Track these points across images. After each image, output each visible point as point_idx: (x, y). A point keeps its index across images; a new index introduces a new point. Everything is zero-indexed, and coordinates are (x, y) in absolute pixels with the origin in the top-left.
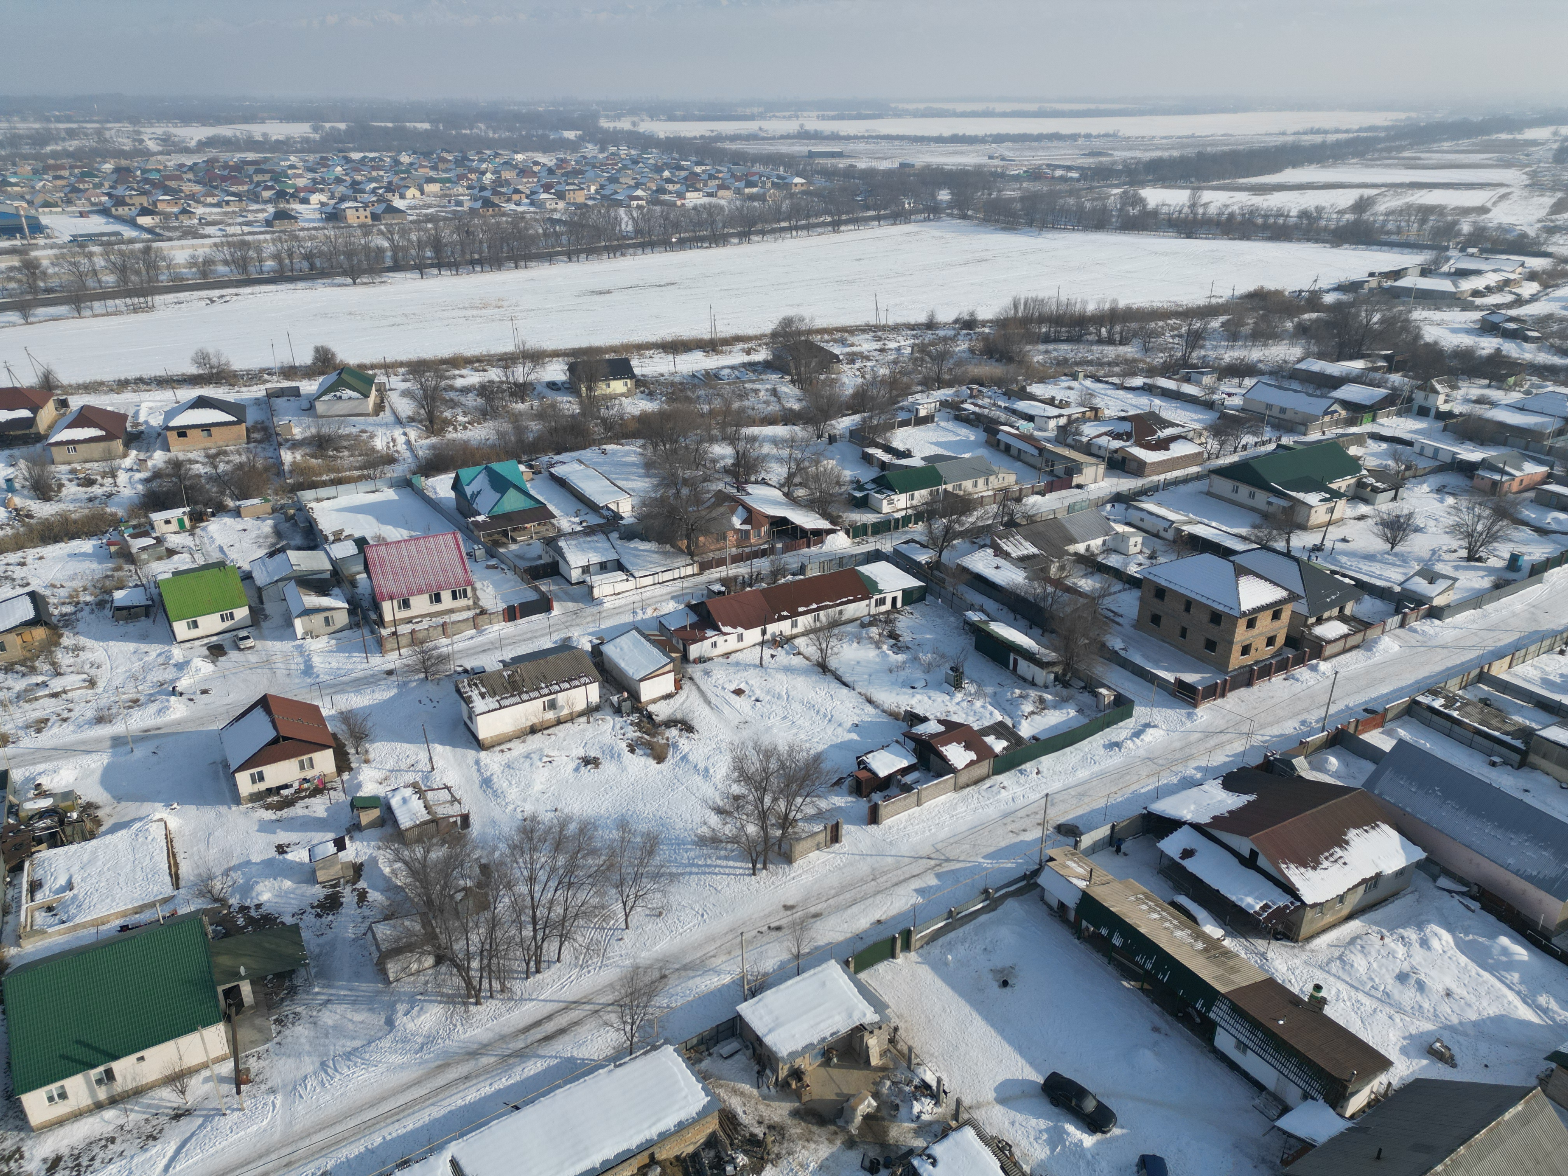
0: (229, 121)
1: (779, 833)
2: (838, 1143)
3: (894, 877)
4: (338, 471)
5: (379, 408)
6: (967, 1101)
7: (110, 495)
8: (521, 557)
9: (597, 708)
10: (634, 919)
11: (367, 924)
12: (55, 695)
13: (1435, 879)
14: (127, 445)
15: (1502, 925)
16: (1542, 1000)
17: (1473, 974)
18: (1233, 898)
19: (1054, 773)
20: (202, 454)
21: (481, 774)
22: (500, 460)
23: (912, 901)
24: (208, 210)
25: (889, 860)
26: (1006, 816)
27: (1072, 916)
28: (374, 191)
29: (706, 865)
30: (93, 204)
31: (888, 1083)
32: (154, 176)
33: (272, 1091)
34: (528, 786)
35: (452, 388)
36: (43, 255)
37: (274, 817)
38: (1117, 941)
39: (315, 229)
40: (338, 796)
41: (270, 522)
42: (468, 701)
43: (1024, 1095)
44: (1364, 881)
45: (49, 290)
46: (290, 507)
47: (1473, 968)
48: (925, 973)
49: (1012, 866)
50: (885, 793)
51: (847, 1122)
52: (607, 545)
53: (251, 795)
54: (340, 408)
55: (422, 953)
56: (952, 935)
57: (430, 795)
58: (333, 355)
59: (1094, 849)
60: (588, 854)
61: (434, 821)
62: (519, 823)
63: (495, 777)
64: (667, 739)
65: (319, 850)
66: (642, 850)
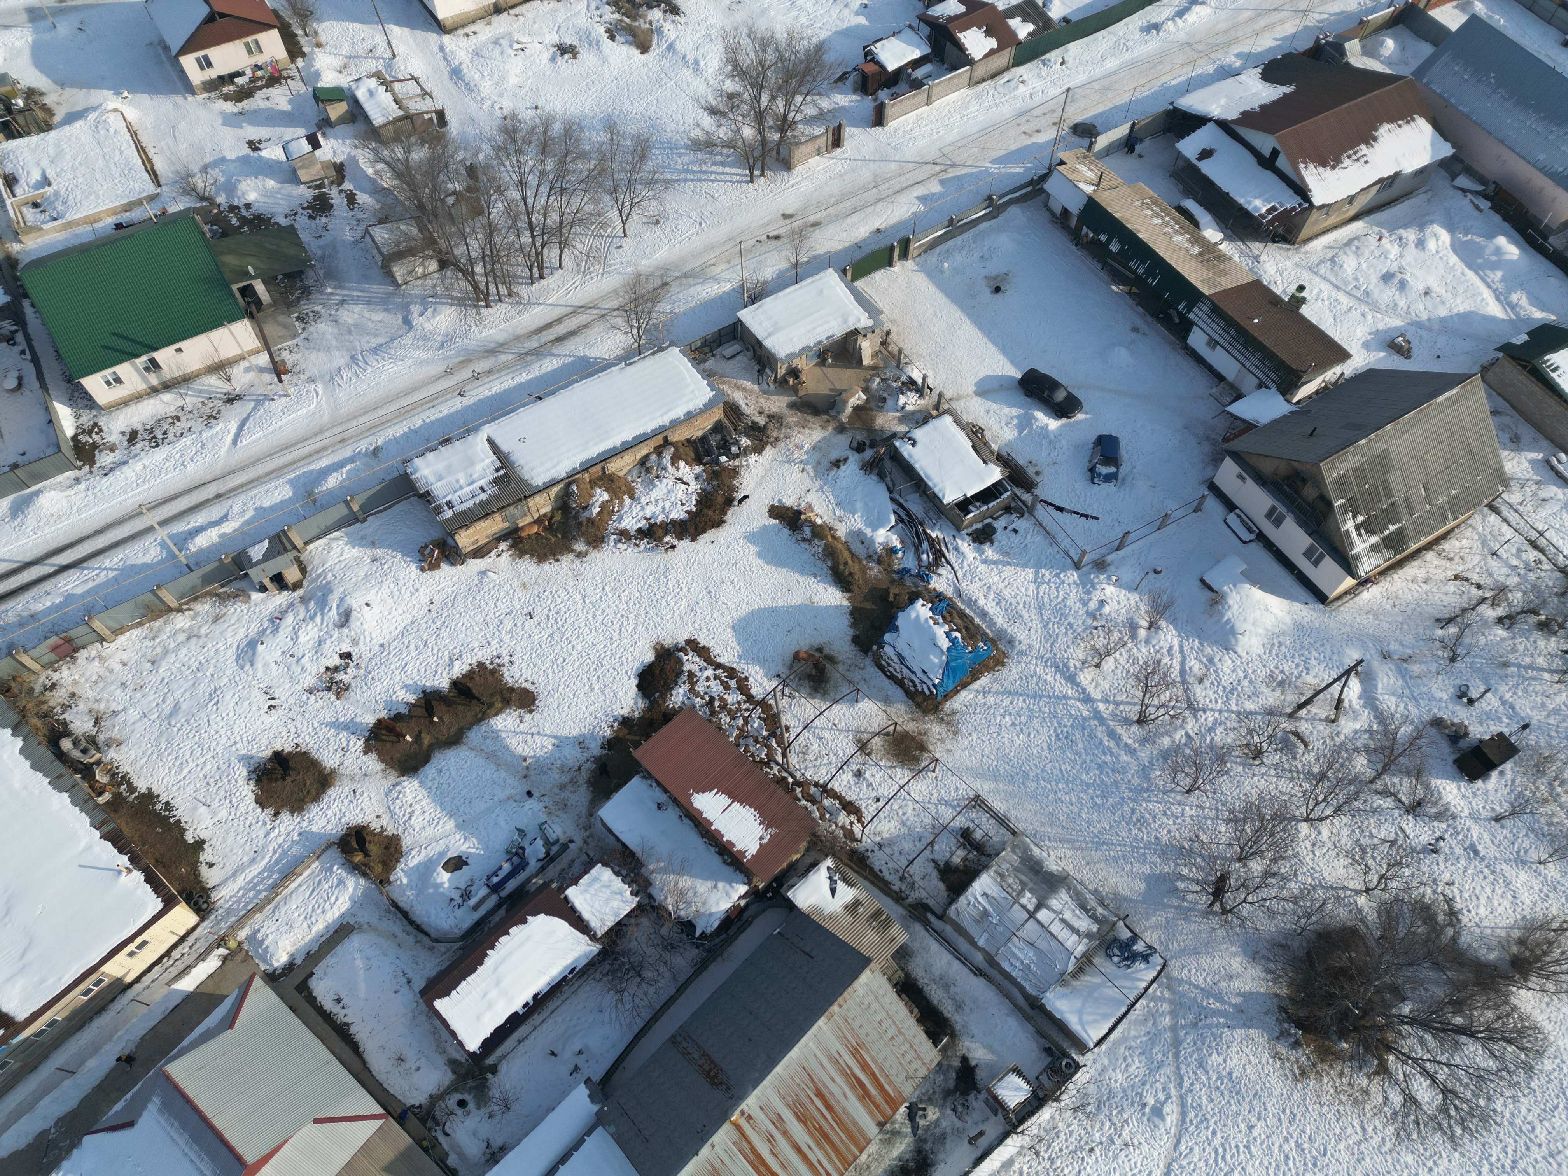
1: (777, 136)
2: (830, 429)
3: (896, 184)
6: (948, 394)
10: (631, 227)
11: (362, 227)
13: (1454, 177)
15: (1506, 226)
16: (1514, 297)
17: (1458, 273)
18: (1241, 201)
19: (1080, 63)
21: (449, 63)
23: (914, 209)
25: (893, 166)
26: (1021, 115)
27: (1073, 222)
29: (702, 172)
31: (878, 380)
33: (311, 380)
34: (503, 78)
37: (235, 110)
38: (1114, 247)
40: (298, 87)
43: (1002, 388)
44: (1381, 181)
47: (1460, 266)
48: (921, 281)
49: (1019, 170)
50: (893, 90)
51: (839, 413)
53: (204, 83)
55: (425, 258)
56: (950, 243)
57: (397, 86)
59: (1109, 151)
60: (577, 158)
61: (408, 117)
62: (499, 121)
63: (464, 66)
64: (651, 23)
65: (293, 146)
66: (633, 154)
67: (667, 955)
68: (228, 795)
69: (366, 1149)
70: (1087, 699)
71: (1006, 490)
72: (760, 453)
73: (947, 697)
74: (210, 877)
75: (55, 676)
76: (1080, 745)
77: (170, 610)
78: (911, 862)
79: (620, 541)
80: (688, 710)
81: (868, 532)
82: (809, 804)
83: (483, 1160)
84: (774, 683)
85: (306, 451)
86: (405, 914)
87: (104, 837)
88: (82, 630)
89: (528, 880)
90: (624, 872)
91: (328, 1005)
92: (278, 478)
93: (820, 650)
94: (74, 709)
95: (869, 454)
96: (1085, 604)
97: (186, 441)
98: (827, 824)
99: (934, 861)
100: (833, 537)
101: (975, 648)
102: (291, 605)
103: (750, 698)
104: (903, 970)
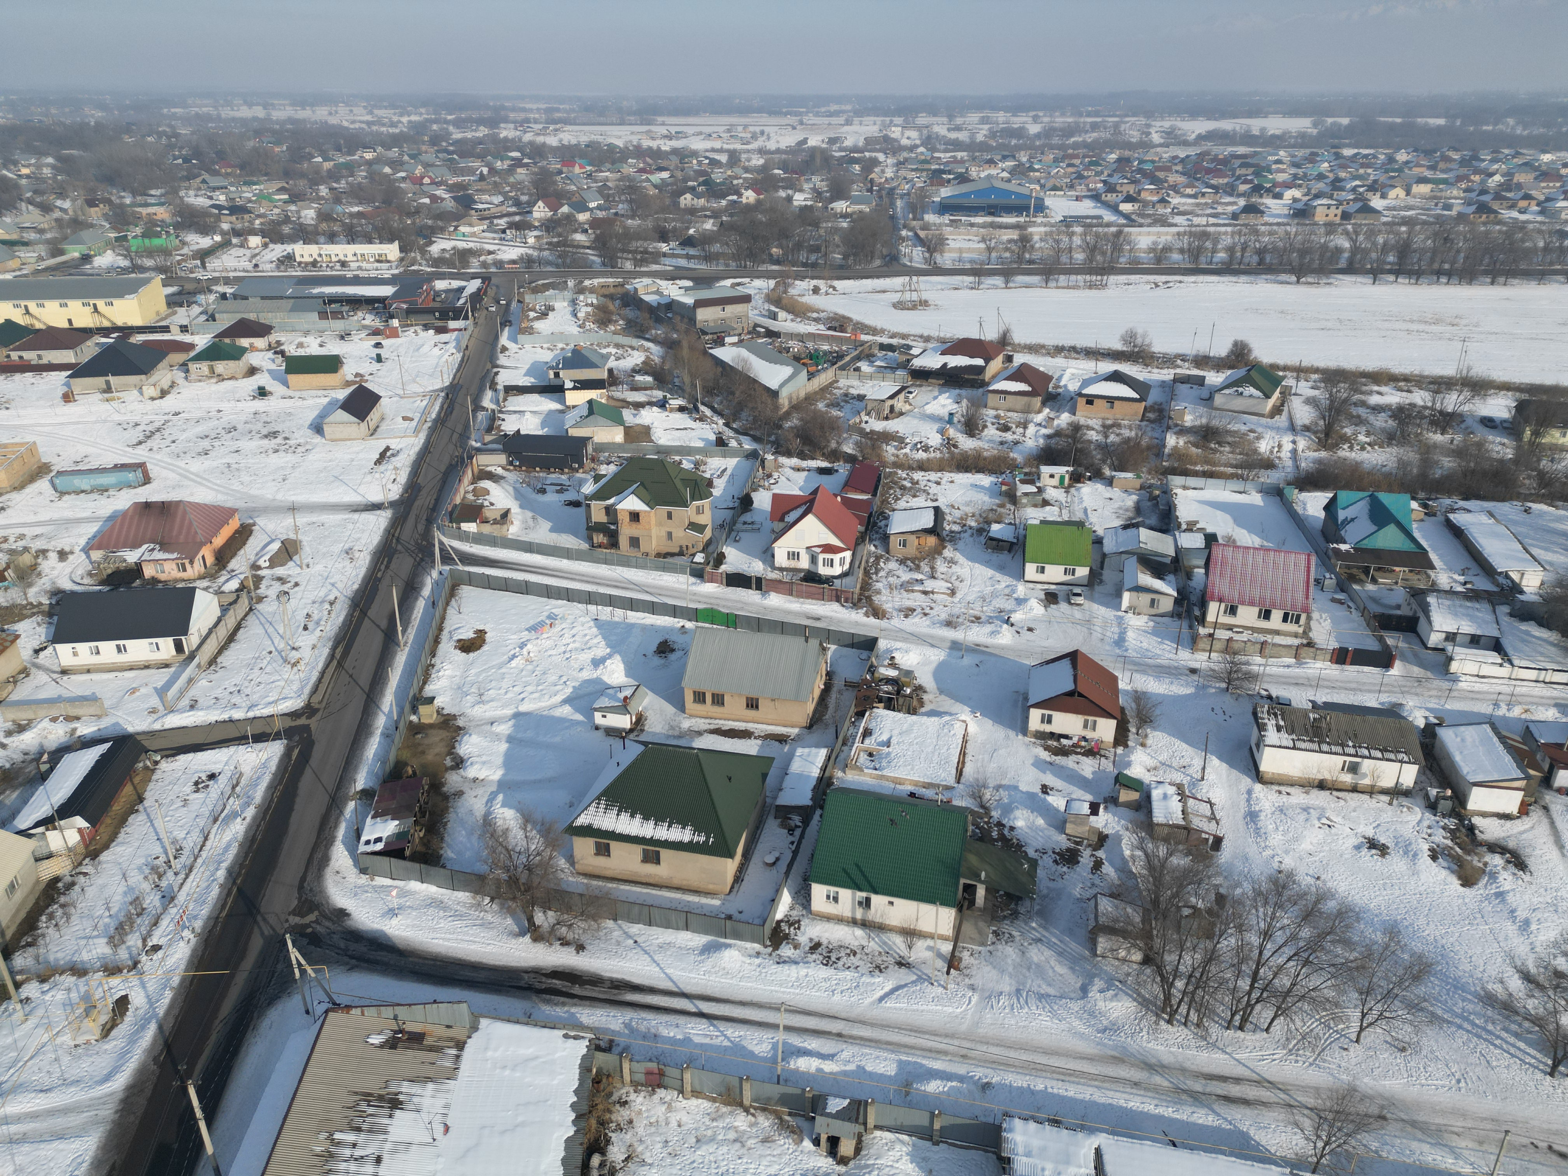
0: (1234, 115)
4: (1214, 464)
5: (1277, 411)
7: (1016, 443)
8: (1375, 600)
9: (1406, 793)
10: (1369, 1036)
11: (1094, 891)
12: (925, 593)
14: (1044, 404)
20: (1100, 422)
21: (1249, 805)
22: (1390, 490)
24: (1183, 200)
28: (1354, 189)
29: (1484, 1029)
30: (1089, 190)
32: (1148, 167)
33: (972, 988)
34: (1296, 839)
35: (1363, 404)
36: (1037, 232)
37: (1049, 759)
39: (1278, 224)
40: (1107, 765)
41: (1135, 498)
42: (1262, 727)
45: (1031, 262)
46: (1157, 488)
52: (1490, 617)
53: (1037, 732)
54: (1238, 404)
55: (1134, 946)
57: (1191, 802)
58: (1250, 351)
60: (1339, 941)
61: (1187, 829)
62: (1272, 872)
63: (1263, 815)
64: (1486, 864)
65: (1075, 805)
66: (1406, 969)
75: (633, 1096)
77: (741, 1105)
85: (930, 1044)
88: (675, 1073)
92: (893, 1052)
94: (622, 1135)
97: (848, 975)
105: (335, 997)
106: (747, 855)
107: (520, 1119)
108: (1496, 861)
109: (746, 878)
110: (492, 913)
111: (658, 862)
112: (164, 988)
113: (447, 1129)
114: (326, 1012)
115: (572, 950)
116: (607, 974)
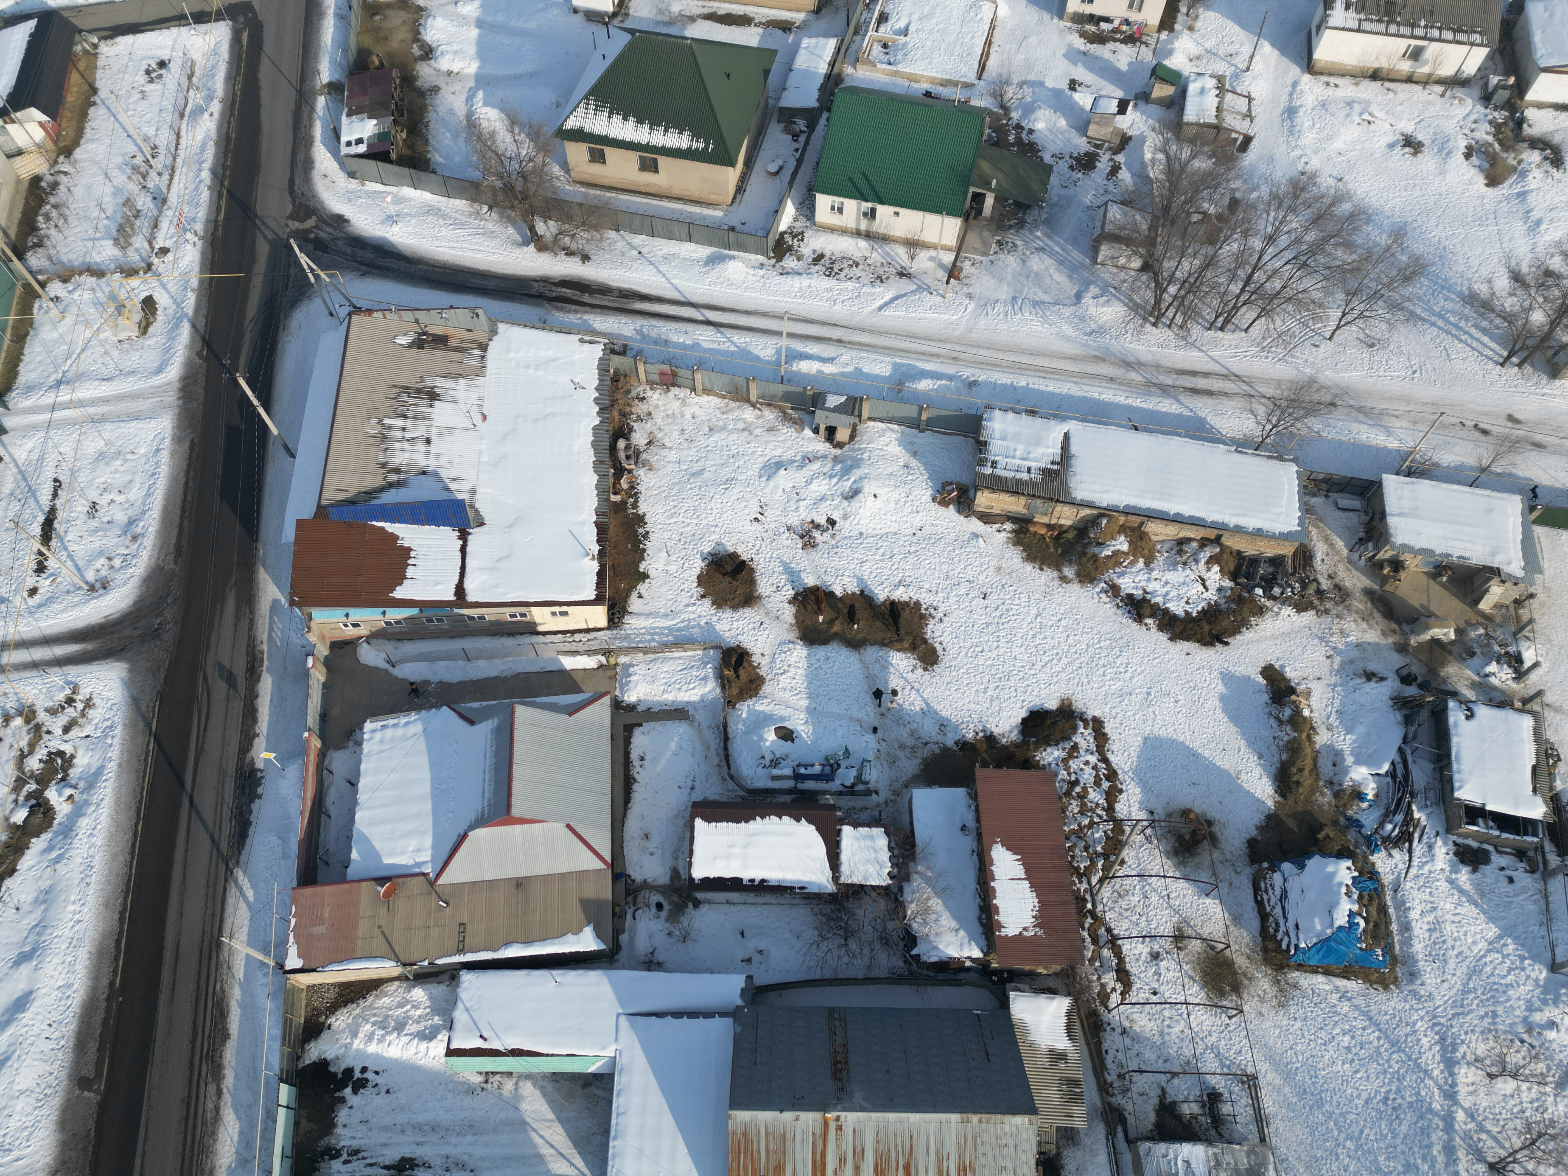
2: (1390, 640)
6: (1548, 698)
9: (1465, 83)
10: (1343, 335)
11: (1105, 199)
21: (1291, 100)
29: (1456, 326)
31: (1481, 631)
33: (970, 296)
34: (1330, 138)
37: (1082, 48)
40: (1146, 55)
51: (1412, 632)
53: (1075, 14)
55: (1135, 253)
57: (1229, 97)
60: (1342, 244)
61: (1217, 128)
62: (1295, 173)
63: (1302, 110)
64: (1520, 161)
65: (1103, 103)
66: (1400, 271)
67: (877, 945)
68: (685, 558)
69: (581, 875)
70: (1450, 1095)
71: (1535, 835)
72: (1299, 611)
73: (1300, 967)
74: (634, 604)
75: (649, 393)
76: (1404, 1128)
77: (748, 401)
78: (1141, 1072)
79: (1106, 592)
80: (1047, 773)
81: (1349, 760)
82: (1089, 940)
83: (642, 959)
84: (1143, 815)
85: (924, 348)
86: (726, 739)
87: (596, 524)
88: (686, 374)
89: (825, 792)
90: (896, 852)
91: (634, 755)
92: (889, 355)
93: (1210, 823)
94: (643, 425)
95: (1411, 691)
96: (1530, 1008)
97: (850, 285)
98: (1092, 970)
99: (1163, 1090)
100: (1309, 737)
101: (1369, 950)
102: (825, 457)
103: (1110, 809)
104: (1058, 1148)
105: (354, 301)
106: (749, 164)
107: (549, 410)
108: (1534, 157)
109: (749, 188)
110: (492, 222)
111: (656, 170)
112: (185, 289)
113: (484, 417)
114: (350, 314)
115: (577, 260)
116: (615, 284)
